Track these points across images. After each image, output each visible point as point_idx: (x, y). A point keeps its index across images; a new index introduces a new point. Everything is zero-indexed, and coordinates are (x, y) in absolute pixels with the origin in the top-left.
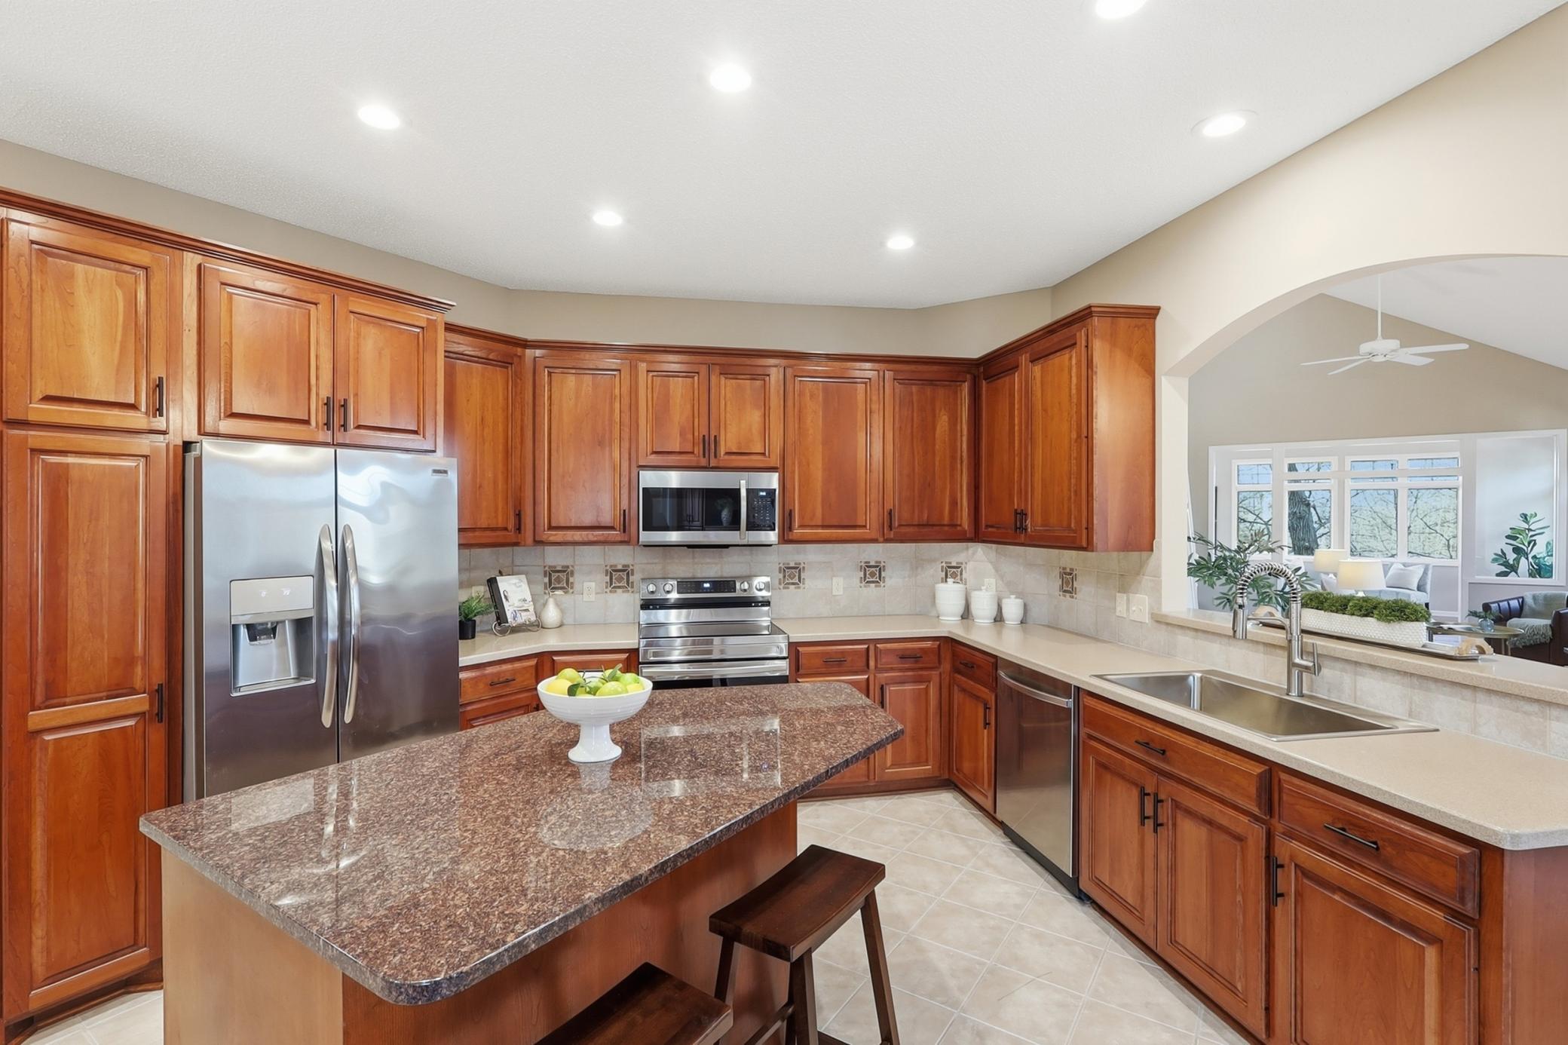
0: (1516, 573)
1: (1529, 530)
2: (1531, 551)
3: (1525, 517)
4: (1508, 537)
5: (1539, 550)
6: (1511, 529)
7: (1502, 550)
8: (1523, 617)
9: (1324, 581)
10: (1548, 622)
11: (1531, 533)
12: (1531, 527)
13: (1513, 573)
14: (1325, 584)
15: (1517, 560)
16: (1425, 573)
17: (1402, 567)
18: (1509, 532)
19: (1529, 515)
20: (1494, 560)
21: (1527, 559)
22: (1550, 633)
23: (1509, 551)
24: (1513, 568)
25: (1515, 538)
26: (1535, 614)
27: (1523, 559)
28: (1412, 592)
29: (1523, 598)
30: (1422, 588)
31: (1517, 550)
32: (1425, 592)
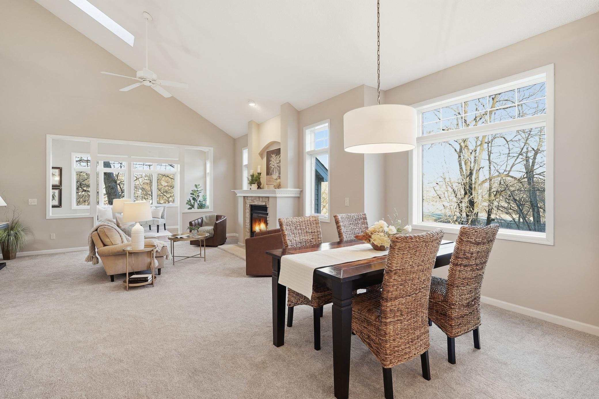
0: (194, 208)
1: (198, 191)
2: (198, 199)
3: (196, 186)
4: (191, 194)
5: (201, 198)
6: (192, 191)
7: (189, 199)
8: (203, 226)
9: (117, 217)
10: (213, 227)
11: (198, 192)
12: (199, 190)
13: (193, 208)
14: (118, 220)
15: (194, 203)
16: (164, 210)
17: (155, 208)
18: (192, 192)
19: (197, 185)
20: (187, 203)
21: (197, 202)
22: (213, 233)
23: (191, 199)
24: (193, 206)
25: (193, 194)
26: (207, 225)
27: (196, 202)
28: (159, 219)
29: (202, 218)
30: (163, 217)
31: (194, 199)
32: (164, 219)
